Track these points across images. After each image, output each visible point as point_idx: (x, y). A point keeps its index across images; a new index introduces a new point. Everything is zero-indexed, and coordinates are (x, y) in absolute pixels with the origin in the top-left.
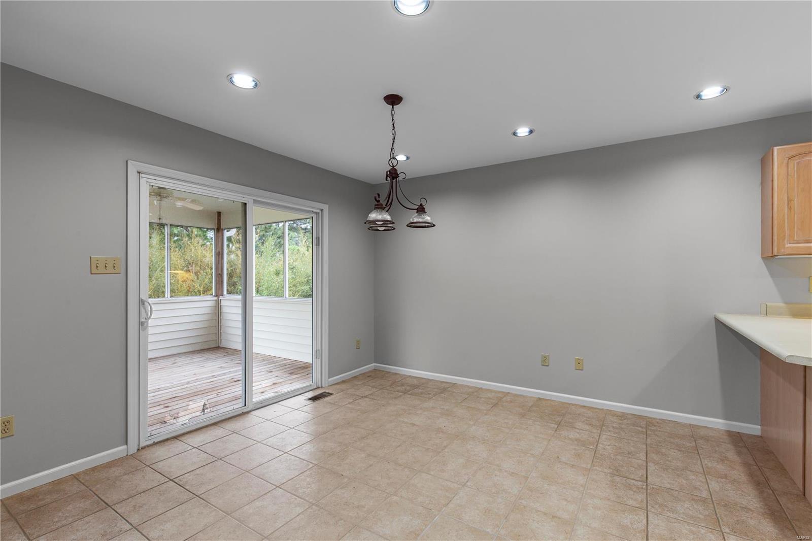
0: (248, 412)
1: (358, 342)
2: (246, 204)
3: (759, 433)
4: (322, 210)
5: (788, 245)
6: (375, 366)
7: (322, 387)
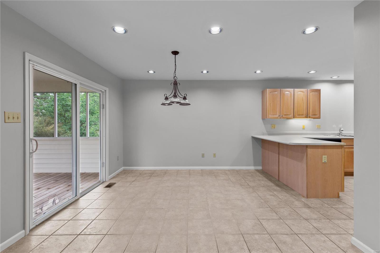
0: (78, 199)
1: (118, 157)
2: (76, 84)
3: (261, 169)
4: (105, 91)
5: (270, 116)
6: (123, 168)
7: (105, 181)
